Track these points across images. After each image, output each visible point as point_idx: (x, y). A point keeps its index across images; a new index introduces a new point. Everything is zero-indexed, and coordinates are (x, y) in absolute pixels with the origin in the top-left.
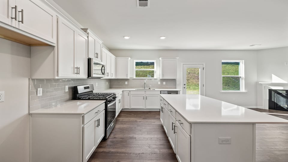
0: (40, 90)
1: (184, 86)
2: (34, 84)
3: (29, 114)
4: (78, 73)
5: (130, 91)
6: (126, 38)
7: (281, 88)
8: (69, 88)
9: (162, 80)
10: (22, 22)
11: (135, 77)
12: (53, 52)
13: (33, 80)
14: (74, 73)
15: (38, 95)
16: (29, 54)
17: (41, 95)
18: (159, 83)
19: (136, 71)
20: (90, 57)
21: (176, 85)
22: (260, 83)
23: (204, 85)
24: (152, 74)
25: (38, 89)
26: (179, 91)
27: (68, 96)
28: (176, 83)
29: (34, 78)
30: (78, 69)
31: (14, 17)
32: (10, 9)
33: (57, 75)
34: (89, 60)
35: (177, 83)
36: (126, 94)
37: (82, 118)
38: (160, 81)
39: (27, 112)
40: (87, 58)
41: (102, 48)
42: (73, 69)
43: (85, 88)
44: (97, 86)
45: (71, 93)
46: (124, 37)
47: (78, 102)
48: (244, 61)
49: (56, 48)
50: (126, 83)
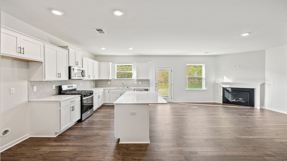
0: (35, 88)
1: (156, 85)
2: (31, 84)
3: (28, 101)
4: (60, 76)
5: (110, 89)
6: (103, 49)
7: (228, 86)
8: (56, 87)
9: (138, 80)
10: (24, 53)
11: (116, 78)
12: (42, 65)
13: (31, 82)
14: (57, 77)
15: (34, 91)
16: (28, 67)
17: (36, 90)
18: (136, 83)
19: (117, 73)
20: (70, 65)
21: (149, 84)
22: (216, 82)
23: (172, 85)
24: (130, 75)
25: (34, 87)
26: (149, 89)
27: (55, 92)
28: (149, 83)
29: (30, 80)
30: (60, 74)
31: (20, 52)
32: (18, 48)
33: (45, 79)
34: (70, 68)
35: (151, 82)
36: (107, 91)
37: (59, 104)
38: (137, 81)
39: (27, 100)
40: (68, 66)
41: (83, 57)
42: (56, 74)
43: (68, 87)
44: (81, 85)
45: (57, 90)
46: (101, 48)
47: (62, 96)
48: (204, 64)
49: (43, 63)
50: (109, 83)
